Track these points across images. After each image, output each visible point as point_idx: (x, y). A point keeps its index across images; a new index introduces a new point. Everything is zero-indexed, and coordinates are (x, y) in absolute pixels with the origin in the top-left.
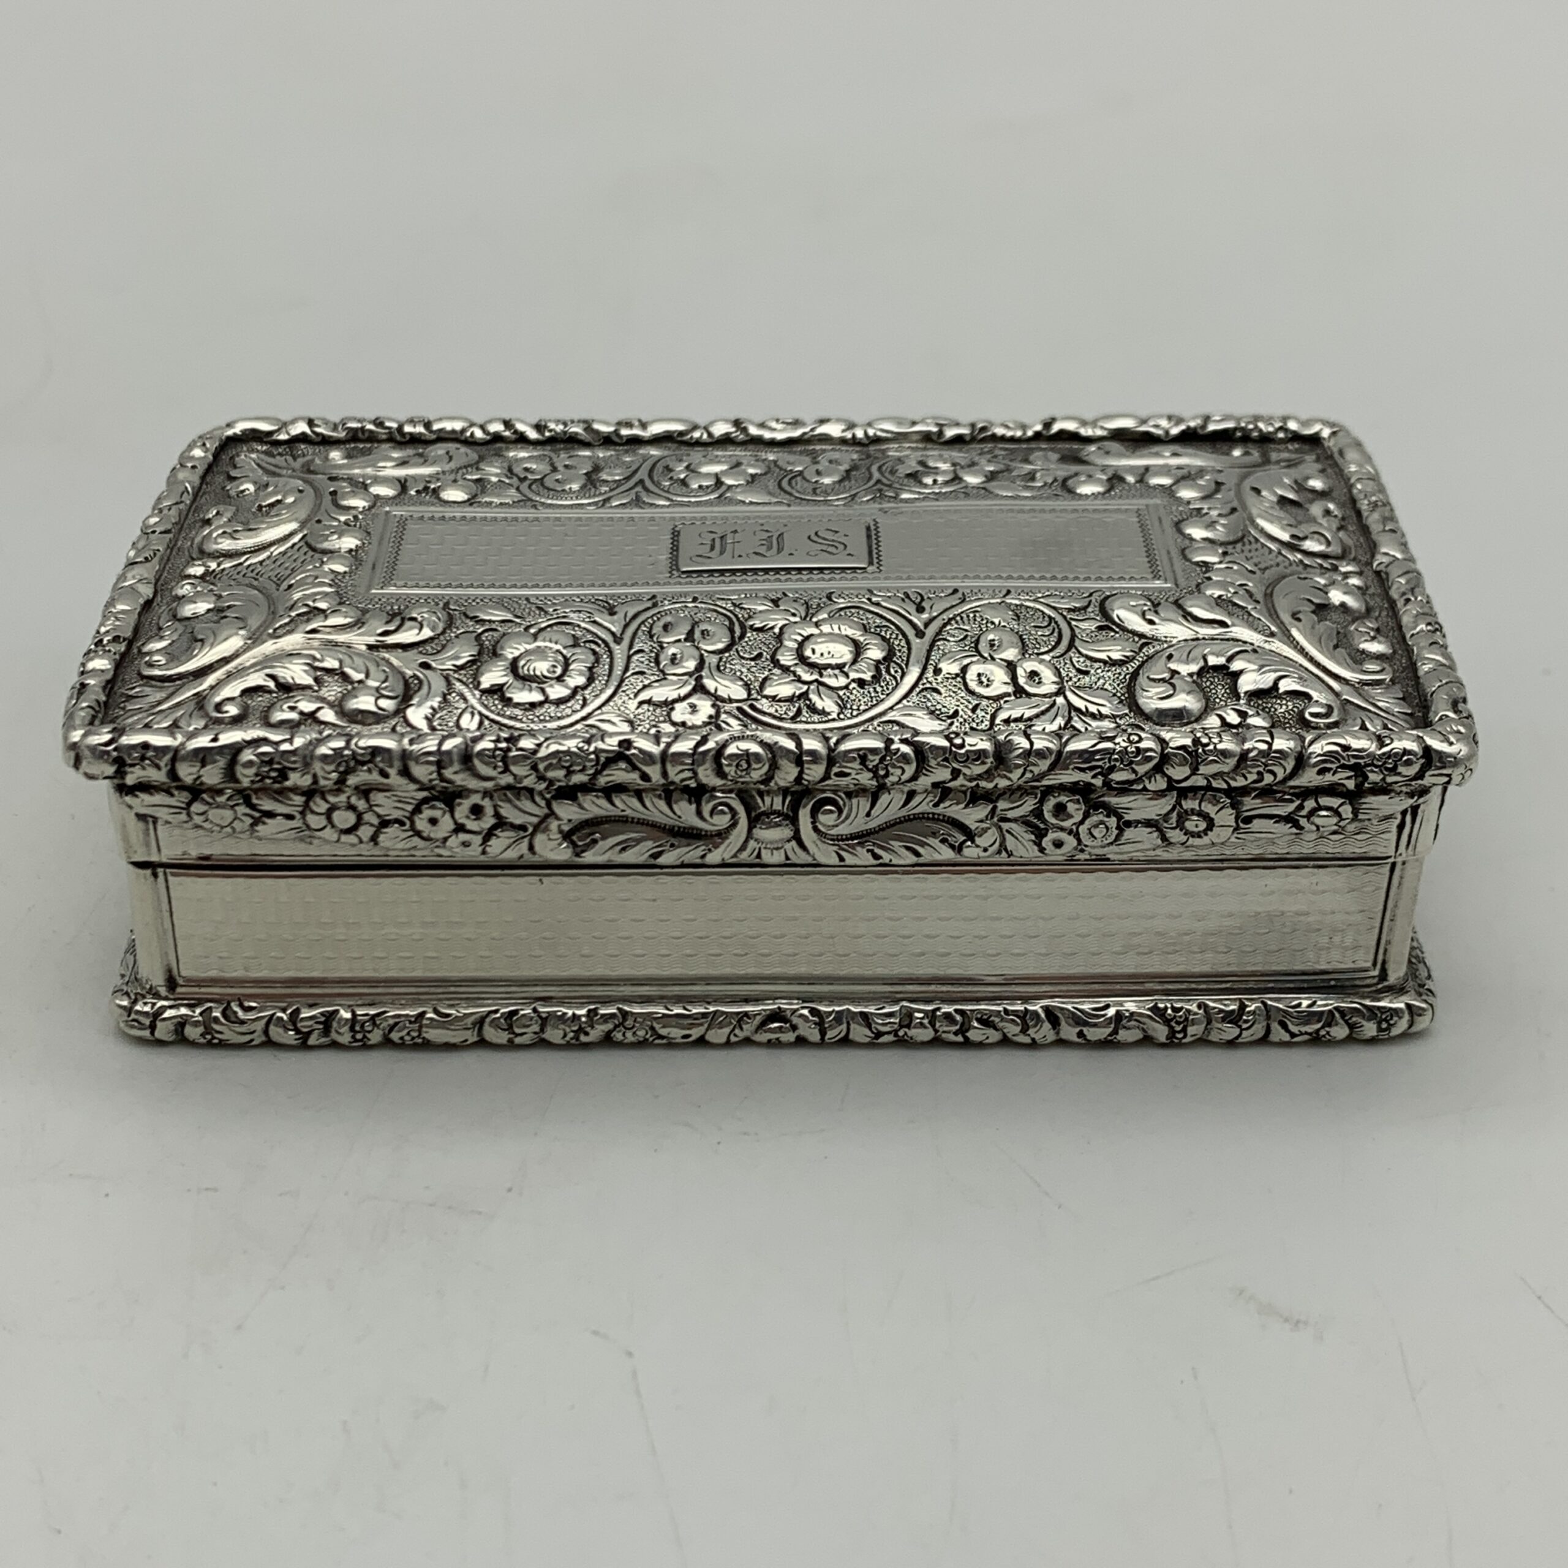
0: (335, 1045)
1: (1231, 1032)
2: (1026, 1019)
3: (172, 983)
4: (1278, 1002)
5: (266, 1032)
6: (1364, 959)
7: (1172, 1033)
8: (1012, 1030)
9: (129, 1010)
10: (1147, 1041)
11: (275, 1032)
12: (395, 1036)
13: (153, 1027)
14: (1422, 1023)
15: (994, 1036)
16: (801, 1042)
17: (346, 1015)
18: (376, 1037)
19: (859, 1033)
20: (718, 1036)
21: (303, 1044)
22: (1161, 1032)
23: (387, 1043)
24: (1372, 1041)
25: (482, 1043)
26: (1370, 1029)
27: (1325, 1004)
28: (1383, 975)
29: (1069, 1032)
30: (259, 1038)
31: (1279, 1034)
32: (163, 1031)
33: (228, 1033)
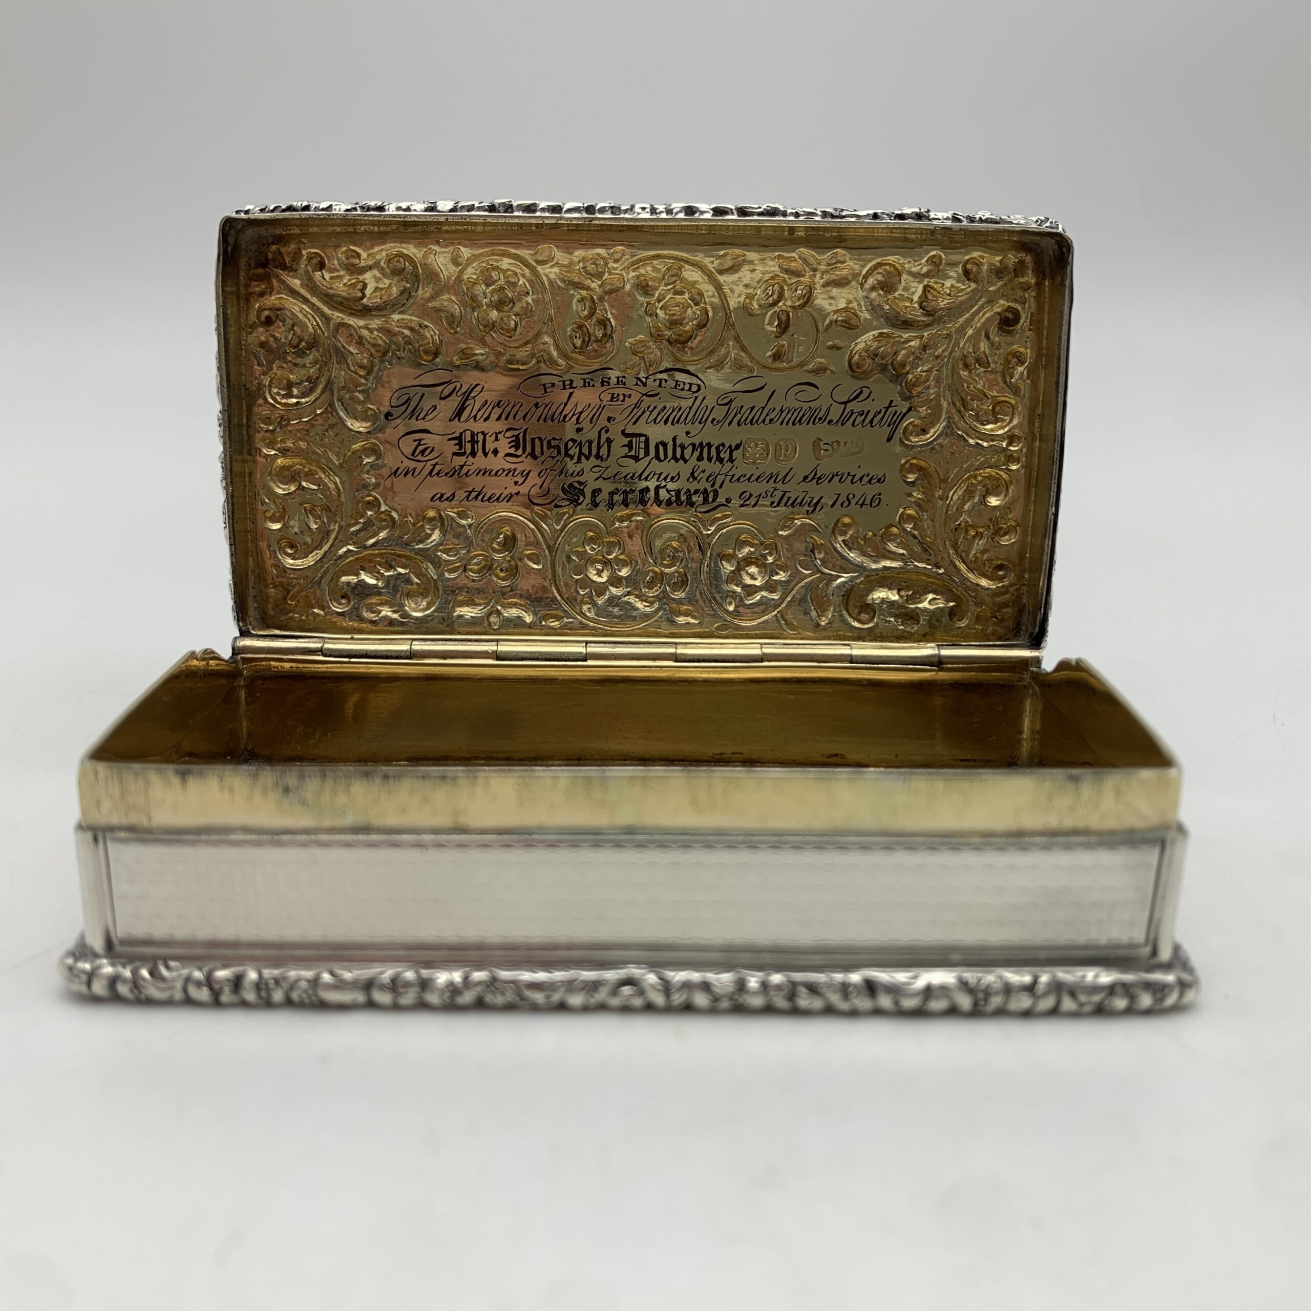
0: (244, 1004)
1: (1025, 1002)
2: (845, 989)
3: (109, 945)
4: (1066, 975)
5: (185, 990)
6: (1139, 935)
7: (976, 1004)
8: (835, 999)
9: (71, 969)
10: (953, 1012)
11: (193, 992)
12: (295, 996)
13: (89, 983)
14: (1190, 996)
15: (818, 1004)
16: (649, 1008)
17: (253, 975)
18: (278, 996)
19: (701, 999)
20: (576, 1000)
21: (216, 1003)
22: (965, 1002)
23: (289, 1003)
24: (1148, 1012)
25: (371, 1005)
26: (1146, 1000)
27: (1106, 978)
28: (1155, 952)
29: (885, 1001)
30: (178, 995)
31: (1068, 1004)
32: (99, 988)
33: (153, 992)
